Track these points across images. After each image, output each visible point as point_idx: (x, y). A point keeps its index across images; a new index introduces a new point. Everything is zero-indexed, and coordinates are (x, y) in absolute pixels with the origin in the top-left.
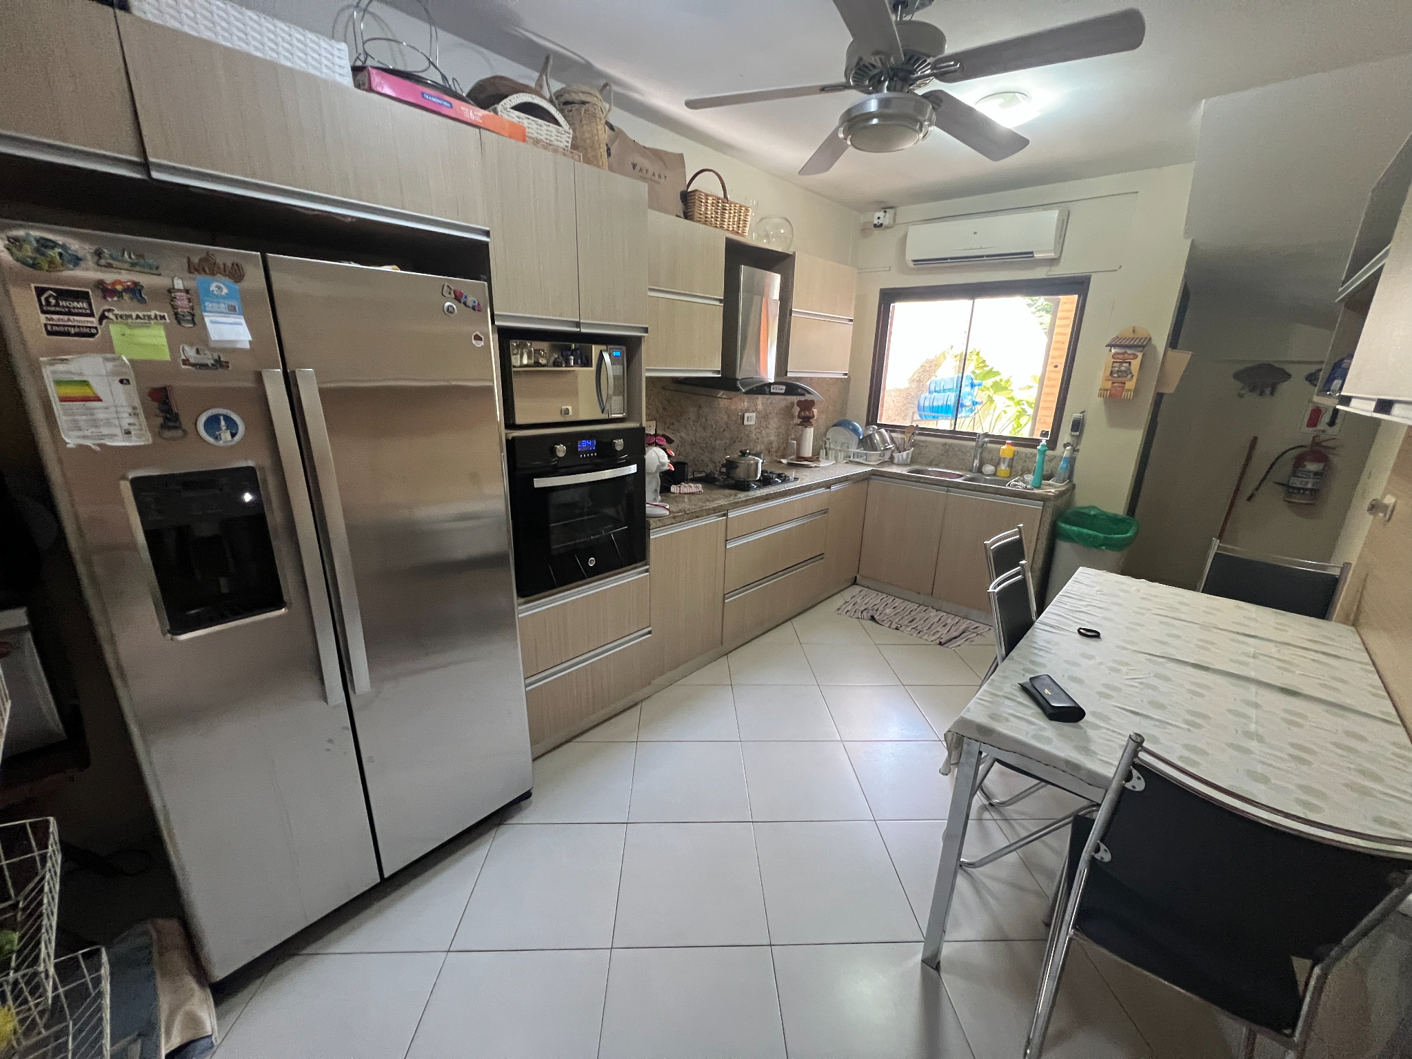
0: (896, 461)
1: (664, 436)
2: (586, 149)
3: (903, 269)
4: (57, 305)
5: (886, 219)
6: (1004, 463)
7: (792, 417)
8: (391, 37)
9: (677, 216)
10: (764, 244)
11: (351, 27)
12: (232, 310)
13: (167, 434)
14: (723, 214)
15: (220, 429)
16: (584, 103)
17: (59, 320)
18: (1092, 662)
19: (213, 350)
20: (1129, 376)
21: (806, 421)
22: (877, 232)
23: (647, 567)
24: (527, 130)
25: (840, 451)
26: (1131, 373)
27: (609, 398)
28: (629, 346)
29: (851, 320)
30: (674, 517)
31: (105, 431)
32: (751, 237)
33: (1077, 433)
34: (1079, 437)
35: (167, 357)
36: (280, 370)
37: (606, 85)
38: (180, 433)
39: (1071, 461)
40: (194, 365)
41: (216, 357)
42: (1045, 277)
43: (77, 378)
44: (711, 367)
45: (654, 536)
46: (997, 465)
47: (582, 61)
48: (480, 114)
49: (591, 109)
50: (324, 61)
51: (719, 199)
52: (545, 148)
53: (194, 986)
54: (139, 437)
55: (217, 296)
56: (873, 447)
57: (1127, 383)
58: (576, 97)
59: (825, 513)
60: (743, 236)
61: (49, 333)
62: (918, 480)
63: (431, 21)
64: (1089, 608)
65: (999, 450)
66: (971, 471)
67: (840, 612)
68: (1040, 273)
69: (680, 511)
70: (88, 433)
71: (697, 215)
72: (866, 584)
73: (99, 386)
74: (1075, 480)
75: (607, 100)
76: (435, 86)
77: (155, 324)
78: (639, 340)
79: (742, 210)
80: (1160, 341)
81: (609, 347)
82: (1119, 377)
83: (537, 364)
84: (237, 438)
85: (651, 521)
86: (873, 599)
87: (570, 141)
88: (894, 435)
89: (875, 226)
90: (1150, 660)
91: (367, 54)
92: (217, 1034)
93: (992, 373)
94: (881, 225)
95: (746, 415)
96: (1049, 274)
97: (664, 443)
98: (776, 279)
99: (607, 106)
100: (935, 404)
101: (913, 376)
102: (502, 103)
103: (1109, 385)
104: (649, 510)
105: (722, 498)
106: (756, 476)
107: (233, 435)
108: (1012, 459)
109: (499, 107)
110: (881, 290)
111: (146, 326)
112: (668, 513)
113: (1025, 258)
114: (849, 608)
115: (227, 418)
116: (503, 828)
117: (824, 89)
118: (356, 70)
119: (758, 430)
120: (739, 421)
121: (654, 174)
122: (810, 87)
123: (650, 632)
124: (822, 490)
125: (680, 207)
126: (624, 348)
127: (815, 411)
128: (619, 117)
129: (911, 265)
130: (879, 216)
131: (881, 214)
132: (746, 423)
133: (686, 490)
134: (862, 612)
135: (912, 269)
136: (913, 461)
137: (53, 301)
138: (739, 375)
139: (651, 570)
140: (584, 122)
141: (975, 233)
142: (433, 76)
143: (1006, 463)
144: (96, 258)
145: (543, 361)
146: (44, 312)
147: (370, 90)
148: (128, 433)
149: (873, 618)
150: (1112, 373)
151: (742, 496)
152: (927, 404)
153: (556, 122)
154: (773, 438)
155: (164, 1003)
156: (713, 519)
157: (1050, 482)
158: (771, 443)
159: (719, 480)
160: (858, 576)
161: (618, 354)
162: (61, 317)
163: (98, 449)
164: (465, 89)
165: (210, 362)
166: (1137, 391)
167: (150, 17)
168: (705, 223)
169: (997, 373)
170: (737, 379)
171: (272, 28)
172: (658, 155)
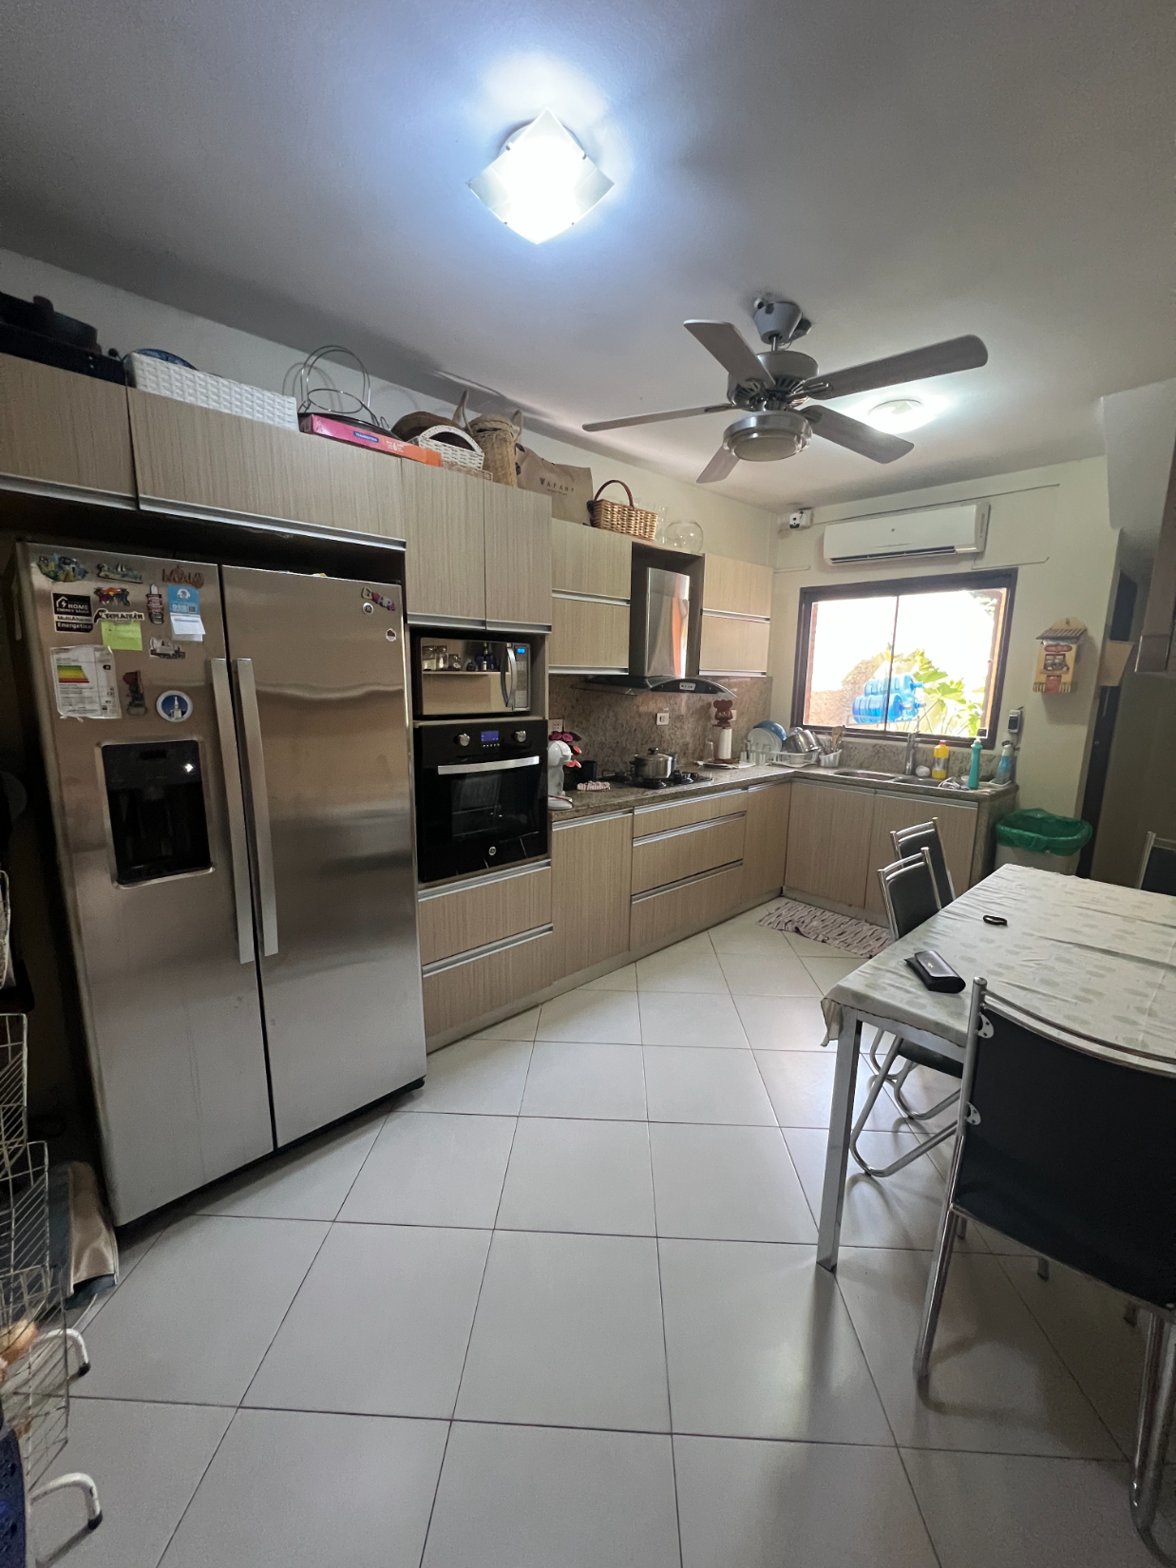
0: (823, 764)
1: (571, 733)
2: (496, 469)
3: (822, 566)
4: (67, 607)
5: (803, 520)
6: (939, 764)
7: (709, 718)
8: (331, 388)
9: (584, 524)
10: (674, 547)
11: (298, 380)
12: (192, 610)
13: (134, 711)
14: (629, 520)
15: (173, 708)
16: (495, 430)
17: (67, 618)
18: (992, 945)
19: (175, 642)
20: (1065, 669)
21: (724, 722)
22: (794, 531)
23: (549, 860)
24: (443, 455)
25: (762, 753)
26: (1066, 665)
27: (513, 692)
28: (533, 644)
29: (768, 619)
30: (577, 811)
31: (88, 707)
32: (659, 542)
33: (1016, 731)
34: (1019, 735)
35: (140, 648)
36: (225, 659)
37: (517, 413)
38: (141, 710)
39: (1012, 761)
40: (159, 655)
41: (176, 649)
42: (971, 571)
43: (73, 664)
44: (617, 664)
45: (556, 828)
46: (931, 768)
47: (494, 394)
48: (401, 446)
49: (502, 434)
50: (277, 413)
51: (625, 507)
52: (459, 470)
53: (102, 1225)
54: (113, 712)
55: (182, 600)
56: (798, 750)
57: (1063, 676)
58: (489, 425)
59: (743, 815)
60: (649, 539)
61: (59, 629)
62: (843, 782)
63: (364, 370)
64: (1004, 900)
65: (933, 750)
66: (904, 773)
67: (761, 923)
68: (965, 567)
69: (584, 805)
70: (76, 708)
71: (603, 523)
72: (794, 896)
73: (88, 671)
74: (1019, 780)
75: (519, 425)
76: (366, 425)
77: (135, 621)
78: (543, 637)
79: (648, 517)
80: (1097, 632)
81: (514, 644)
82: (1053, 670)
83: (451, 668)
84: (186, 716)
85: (553, 813)
86: (801, 912)
87: (482, 462)
88: (820, 737)
89: (792, 527)
90: (1054, 945)
91: (311, 402)
92: (118, 1274)
93: (936, 674)
94: (798, 526)
95: (659, 715)
96: (975, 567)
97: (571, 738)
98: (686, 580)
99: (518, 429)
100: (872, 706)
101: (847, 678)
102: (423, 434)
103: (1043, 678)
104: (552, 802)
105: (630, 795)
106: (666, 773)
107: (183, 713)
108: (948, 760)
109: (419, 438)
110: (802, 589)
111: (127, 623)
112: (571, 806)
113: (946, 552)
114: (772, 920)
115: (180, 699)
116: (394, 1115)
117: (708, 410)
118: (302, 416)
119: (673, 731)
120: (652, 721)
121: (561, 488)
122: (696, 409)
123: (551, 929)
124: (739, 791)
125: (586, 515)
126: (528, 645)
127: (734, 712)
128: (530, 440)
129: (830, 563)
130: (794, 517)
131: (797, 515)
132: (659, 723)
133: (593, 788)
134: (786, 924)
135: (832, 567)
136: (841, 764)
137: (64, 604)
138: (647, 674)
139: (552, 863)
140: (495, 446)
141: (893, 530)
142: (364, 416)
143: (941, 765)
144: (98, 571)
145: (456, 666)
146: (56, 612)
147: (312, 432)
148: (105, 708)
149: (797, 930)
150: (1045, 667)
151: (650, 793)
152: (862, 707)
153: (471, 448)
154: (688, 739)
155: (76, 1238)
156: (619, 815)
157: (990, 783)
158: (687, 745)
159: (628, 780)
160: (784, 888)
161: (523, 651)
162: (69, 616)
163: (82, 721)
164: (390, 424)
165: (172, 652)
166: (1074, 684)
167: (150, 390)
168: (611, 529)
169: (944, 675)
170: (645, 678)
171: (238, 390)
172: (565, 470)
